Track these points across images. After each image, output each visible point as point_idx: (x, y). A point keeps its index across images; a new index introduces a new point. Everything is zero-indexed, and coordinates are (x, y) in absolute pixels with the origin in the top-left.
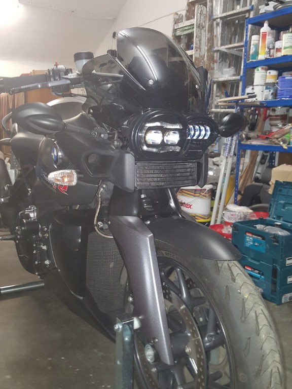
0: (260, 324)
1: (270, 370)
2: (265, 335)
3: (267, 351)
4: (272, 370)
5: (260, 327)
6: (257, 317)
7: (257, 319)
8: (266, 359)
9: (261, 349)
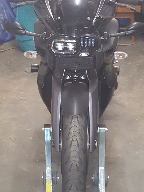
0: (72, 144)
1: (71, 163)
2: (73, 149)
3: (72, 156)
4: (72, 164)
5: (72, 146)
6: (72, 141)
7: (72, 142)
8: (71, 159)
9: (70, 154)
